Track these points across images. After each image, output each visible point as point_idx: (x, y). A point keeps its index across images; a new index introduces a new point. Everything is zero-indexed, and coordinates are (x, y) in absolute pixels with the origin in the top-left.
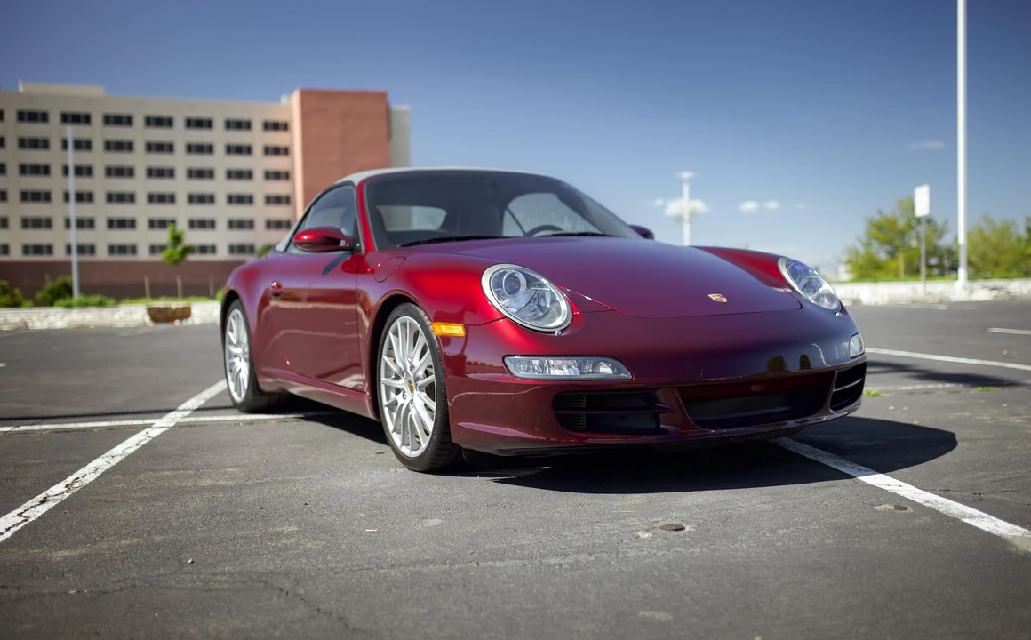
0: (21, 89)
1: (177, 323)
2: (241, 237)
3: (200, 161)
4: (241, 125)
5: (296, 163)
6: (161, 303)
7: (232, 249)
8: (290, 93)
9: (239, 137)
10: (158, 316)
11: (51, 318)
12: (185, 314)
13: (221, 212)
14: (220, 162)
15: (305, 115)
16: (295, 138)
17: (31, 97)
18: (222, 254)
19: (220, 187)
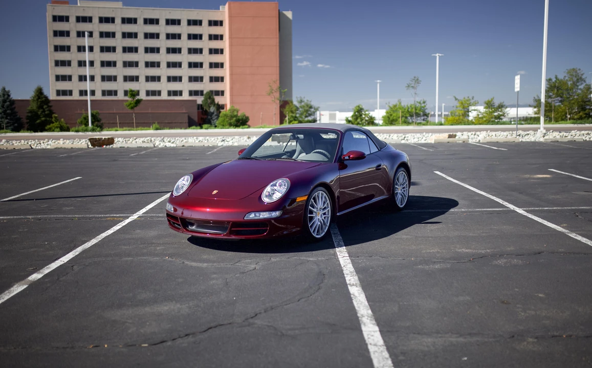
0: (79, 5)
1: (105, 146)
2: (196, 86)
3: (173, 44)
4: (197, 23)
5: (225, 44)
6: (97, 135)
7: (192, 93)
8: (225, 5)
9: (195, 30)
10: (95, 142)
11: (50, 142)
12: (110, 141)
13: (185, 72)
14: (184, 44)
15: (230, 17)
16: (225, 30)
17: (84, 8)
18: (186, 96)
19: (185, 58)
